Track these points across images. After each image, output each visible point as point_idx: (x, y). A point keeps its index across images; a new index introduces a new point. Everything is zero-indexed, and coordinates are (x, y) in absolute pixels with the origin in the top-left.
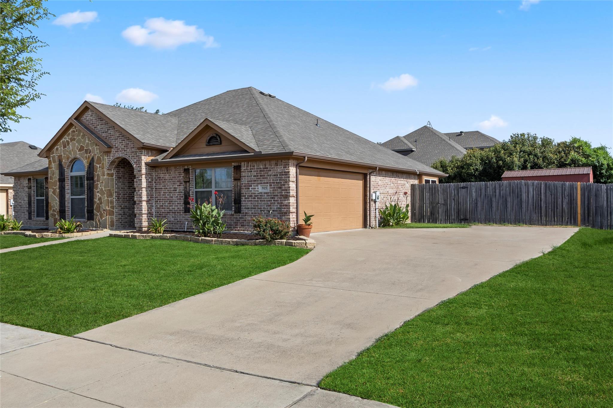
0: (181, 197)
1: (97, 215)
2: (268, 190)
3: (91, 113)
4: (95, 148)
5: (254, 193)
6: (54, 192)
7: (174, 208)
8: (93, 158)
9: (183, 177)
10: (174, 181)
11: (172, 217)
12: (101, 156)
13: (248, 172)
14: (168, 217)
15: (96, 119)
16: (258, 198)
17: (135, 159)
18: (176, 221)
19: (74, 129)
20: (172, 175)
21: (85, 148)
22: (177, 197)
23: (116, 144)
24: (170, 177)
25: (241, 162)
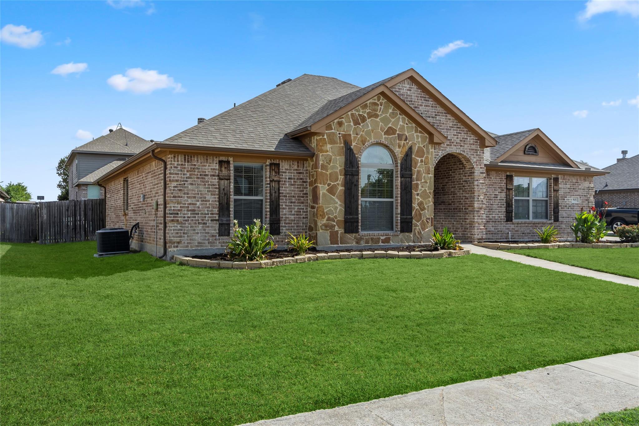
0: (502, 205)
1: (416, 226)
2: (580, 202)
3: (408, 86)
4: (415, 134)
5: (568, 204)
6: (332, 191)
7: (494, 217)
8: (410, 148)
9: (504, 183)
10: (495, 188)
11: (492, 226)
12: (424, 146)
13: (564, 184)
14: (488, 226)
15: (417, 96)
16: (571, 208)
17: (475, 158)
18: (497, 230)
19: (376, 101)
20: (493, 180)
21: (398, 132)
22: (498, 205)
23: (449, 136)
24: (491, 183)
25: (558, 174)
